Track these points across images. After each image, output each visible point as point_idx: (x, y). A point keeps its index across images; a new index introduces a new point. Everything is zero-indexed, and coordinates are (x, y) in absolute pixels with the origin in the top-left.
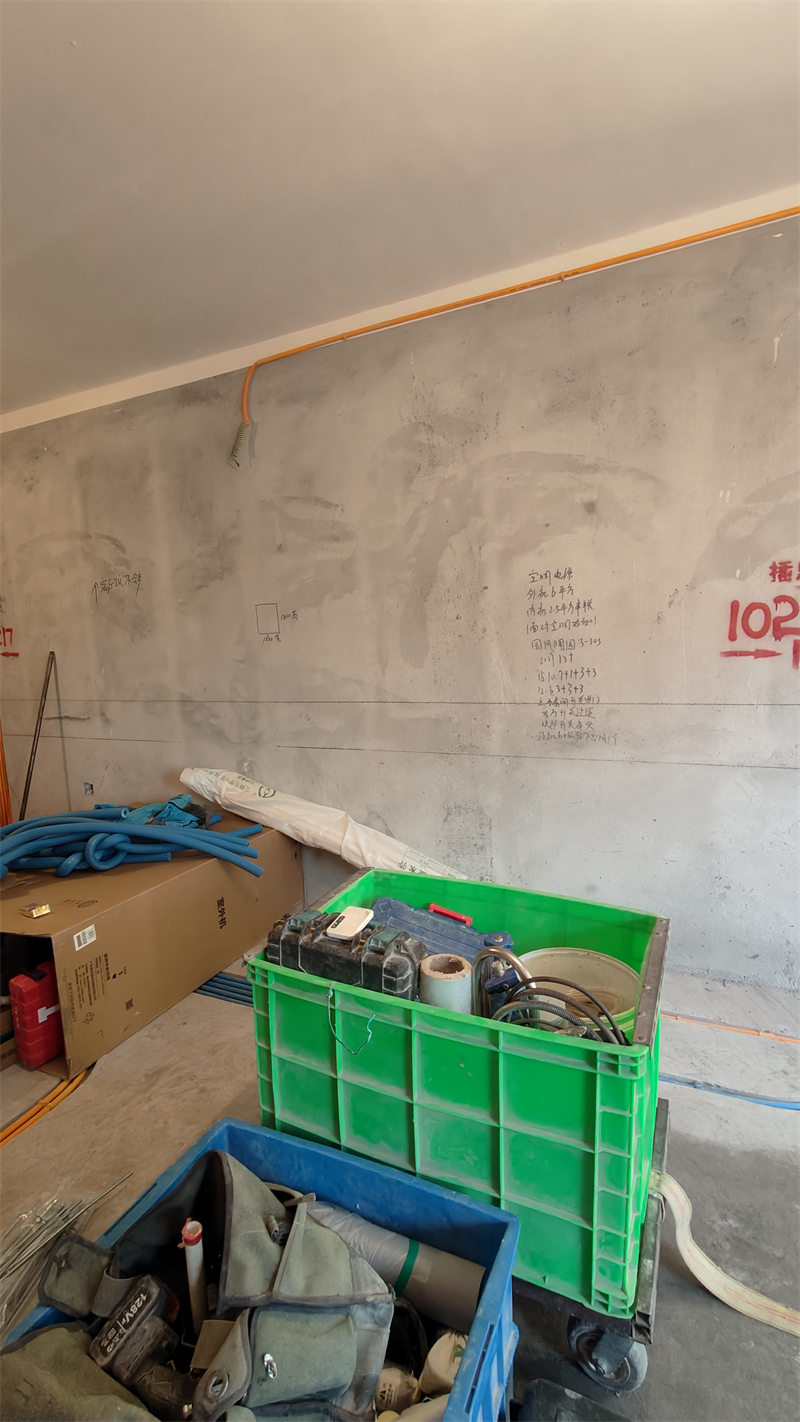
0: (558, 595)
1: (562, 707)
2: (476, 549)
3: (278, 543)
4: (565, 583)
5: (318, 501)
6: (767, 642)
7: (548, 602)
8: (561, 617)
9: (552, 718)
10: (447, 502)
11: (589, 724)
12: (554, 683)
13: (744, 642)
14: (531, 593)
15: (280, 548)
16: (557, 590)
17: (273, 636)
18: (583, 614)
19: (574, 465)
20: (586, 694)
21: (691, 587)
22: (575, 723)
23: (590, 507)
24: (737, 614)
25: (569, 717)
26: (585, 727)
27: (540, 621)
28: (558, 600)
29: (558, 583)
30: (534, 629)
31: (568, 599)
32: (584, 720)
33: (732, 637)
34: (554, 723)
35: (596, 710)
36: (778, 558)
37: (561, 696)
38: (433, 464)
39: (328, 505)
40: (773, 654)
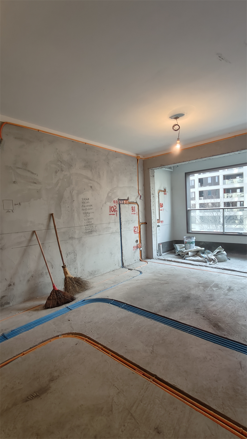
0: (87, 203)
1: (89, 226)
2: (72, 192)
3: (14, 181)
4: (88, 201)
5: (29, 171)
6: (113, 213)
7: (85, 205)
8: (87, 208)
9: (87, 228)
10: (65, 180)
11: (93, 229)
12: (87, 221)
13: (112, 213)
14: (82, 202)
15: (14, 182)
16: (87, 202)
17: (11, 211)
18: (91, 207)
19: (88, 178)
20: (92, 223)
21: (105, 203)
22: (91, 229)
23: (91, 187)
24: (111, 208)
25: (90, 228)
26: (92, 229)
27: (84, 208)
28: (87, 204)
29: (87, 201)
30: (83, 210)
31: (89, 204)
32: (92, 228)
33: (110, 212)
34: (87, 229)
35: (94, 226)
36: (114, 200)
37: (88, 224)
38: (62, 170)
39: (32, 173)
40: (114, 214)
